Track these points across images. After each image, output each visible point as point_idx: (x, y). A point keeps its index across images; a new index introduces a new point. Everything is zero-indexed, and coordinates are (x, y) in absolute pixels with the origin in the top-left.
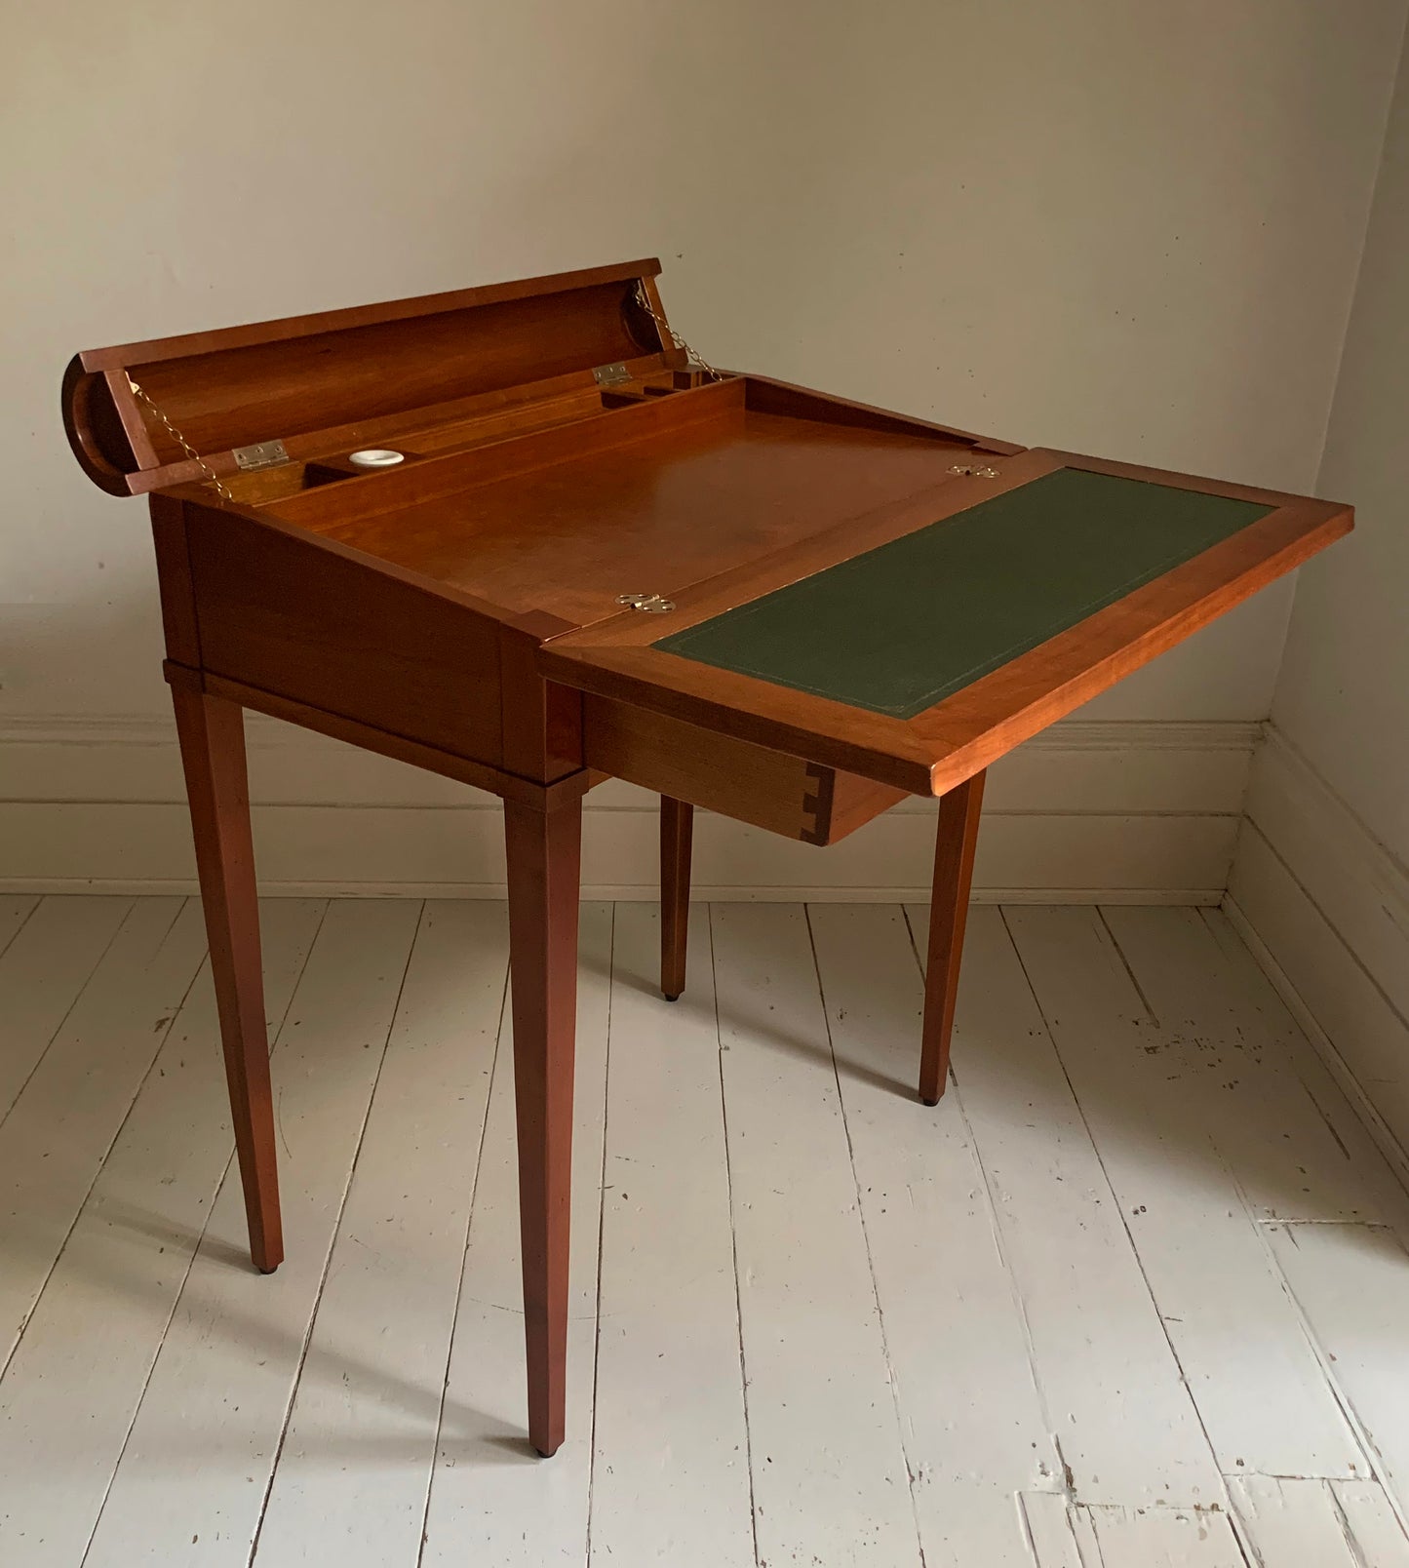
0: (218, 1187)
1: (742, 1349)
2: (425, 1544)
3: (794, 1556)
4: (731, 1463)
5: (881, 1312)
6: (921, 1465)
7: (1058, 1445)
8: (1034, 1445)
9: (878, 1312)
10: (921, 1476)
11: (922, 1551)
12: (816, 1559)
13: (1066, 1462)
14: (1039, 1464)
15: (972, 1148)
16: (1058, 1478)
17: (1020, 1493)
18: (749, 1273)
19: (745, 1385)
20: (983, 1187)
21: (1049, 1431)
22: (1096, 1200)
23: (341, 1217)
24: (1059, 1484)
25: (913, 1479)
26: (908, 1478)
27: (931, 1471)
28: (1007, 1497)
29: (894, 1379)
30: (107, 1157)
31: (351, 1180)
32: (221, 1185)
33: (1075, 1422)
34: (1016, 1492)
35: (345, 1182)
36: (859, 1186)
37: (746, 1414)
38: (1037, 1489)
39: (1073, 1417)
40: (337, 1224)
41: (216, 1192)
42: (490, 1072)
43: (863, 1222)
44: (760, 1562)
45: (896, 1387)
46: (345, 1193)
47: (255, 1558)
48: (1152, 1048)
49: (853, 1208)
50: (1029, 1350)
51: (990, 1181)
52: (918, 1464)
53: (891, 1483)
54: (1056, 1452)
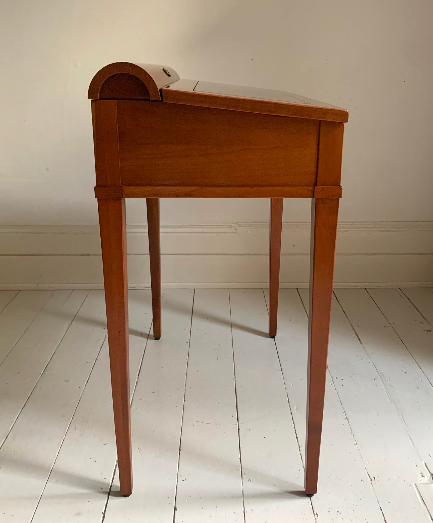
0: (86, 383)
1: (296, 434)
2: (176, 511)
3: (329, 511)
4: (298, 476)
5: (348, 420)
6: (374, 475)
7: (426, 466)
8: (417, 466)
9: (347, 420)
10: (374, 479)
11: (380, 507)
12: (338, 512)
13: (431, 472)
14: (420, 473)
15: (371, 363)
16: (429, 478)
17: (415, 484)
18: (295, 408)
19: (300, 447)
20: (379, 377)
21: (421, 460)
22: (421, 379)
23: (134, 392)
24: (430, 480)
25: (371, 480)
26: (370, 480)
27: (378, 476)
28: (410, 485)
29: (357, 443)
30: (43, 373)
31: (138, 379)
32: (87, 382)
33: (431, 457)
34: (414, 484)
35: (136, 380)
36: (332, 377)
37: (301, 458)
38: (421, 482)
39: (429, 455)
40: (133, 394)
41: (85, 385)
42: (189, 342)
43: (336, 389)
44: (315, 514)
45: (358, 446)
46: (136, 383)
47: (104, 519)
48: (429, 331)
49: (331, 384)
50: (407, 432)
51: (380, 373)
52: (372, 474)
53: (363, 481)
54: (426, 468)
